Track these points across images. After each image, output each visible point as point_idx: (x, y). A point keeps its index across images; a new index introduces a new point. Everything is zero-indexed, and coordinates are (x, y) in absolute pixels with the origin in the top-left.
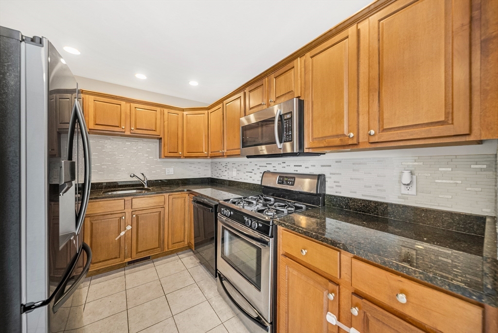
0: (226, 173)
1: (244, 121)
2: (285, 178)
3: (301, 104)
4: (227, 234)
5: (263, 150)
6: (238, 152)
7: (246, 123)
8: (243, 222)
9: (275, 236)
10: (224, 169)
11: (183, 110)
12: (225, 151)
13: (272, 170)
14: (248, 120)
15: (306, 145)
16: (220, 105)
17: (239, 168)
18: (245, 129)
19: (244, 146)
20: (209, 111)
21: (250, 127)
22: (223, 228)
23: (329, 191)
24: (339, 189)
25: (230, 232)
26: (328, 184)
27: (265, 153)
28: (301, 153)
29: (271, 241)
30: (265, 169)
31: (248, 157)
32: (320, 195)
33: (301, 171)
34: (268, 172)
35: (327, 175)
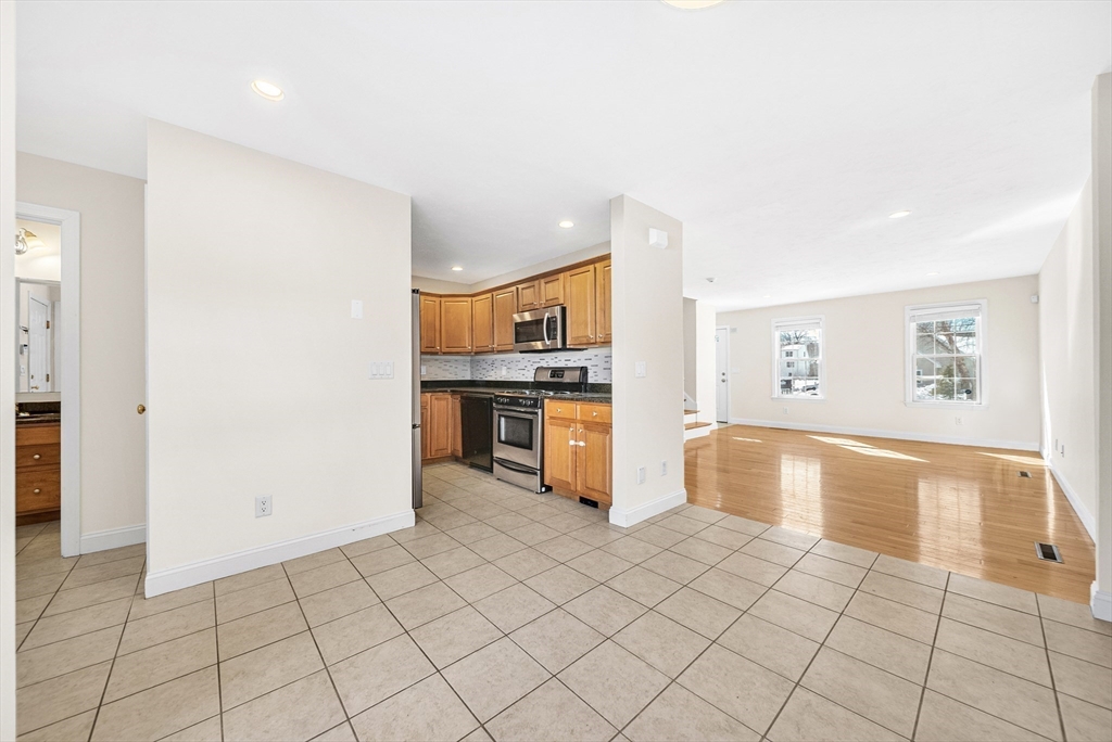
0: (492, 373)
1: (516, 317)
2: (557, 372)
3: (564, 310)
4: (503, 419)
5: (539, 345)
6: (510, 347)
7: (519, 320)
8: (520, 405)
9: (543, 408)
10: (490, 368)
11: (441, 296)
12: (495, 346)
13: (545, 366)
14: (522, 317)
15: (568, 343)
16: (489, 295)
17: (509, 366)
18: (517, 325)
19: (517, 342)
20: (474, 299)
21: (524, 324)
22: (500, 416)
23: (591, 380)
24: (596, 378)
25: (505, 417)
26: (589, 375)
27: (541, 348)
28: (564, 349)
29: (540, 411)
30: (539, 365)
31: (521, 352)
32: (582, 383)
33: (570, 364)
34: (542, 368)
35: (589, 367)
